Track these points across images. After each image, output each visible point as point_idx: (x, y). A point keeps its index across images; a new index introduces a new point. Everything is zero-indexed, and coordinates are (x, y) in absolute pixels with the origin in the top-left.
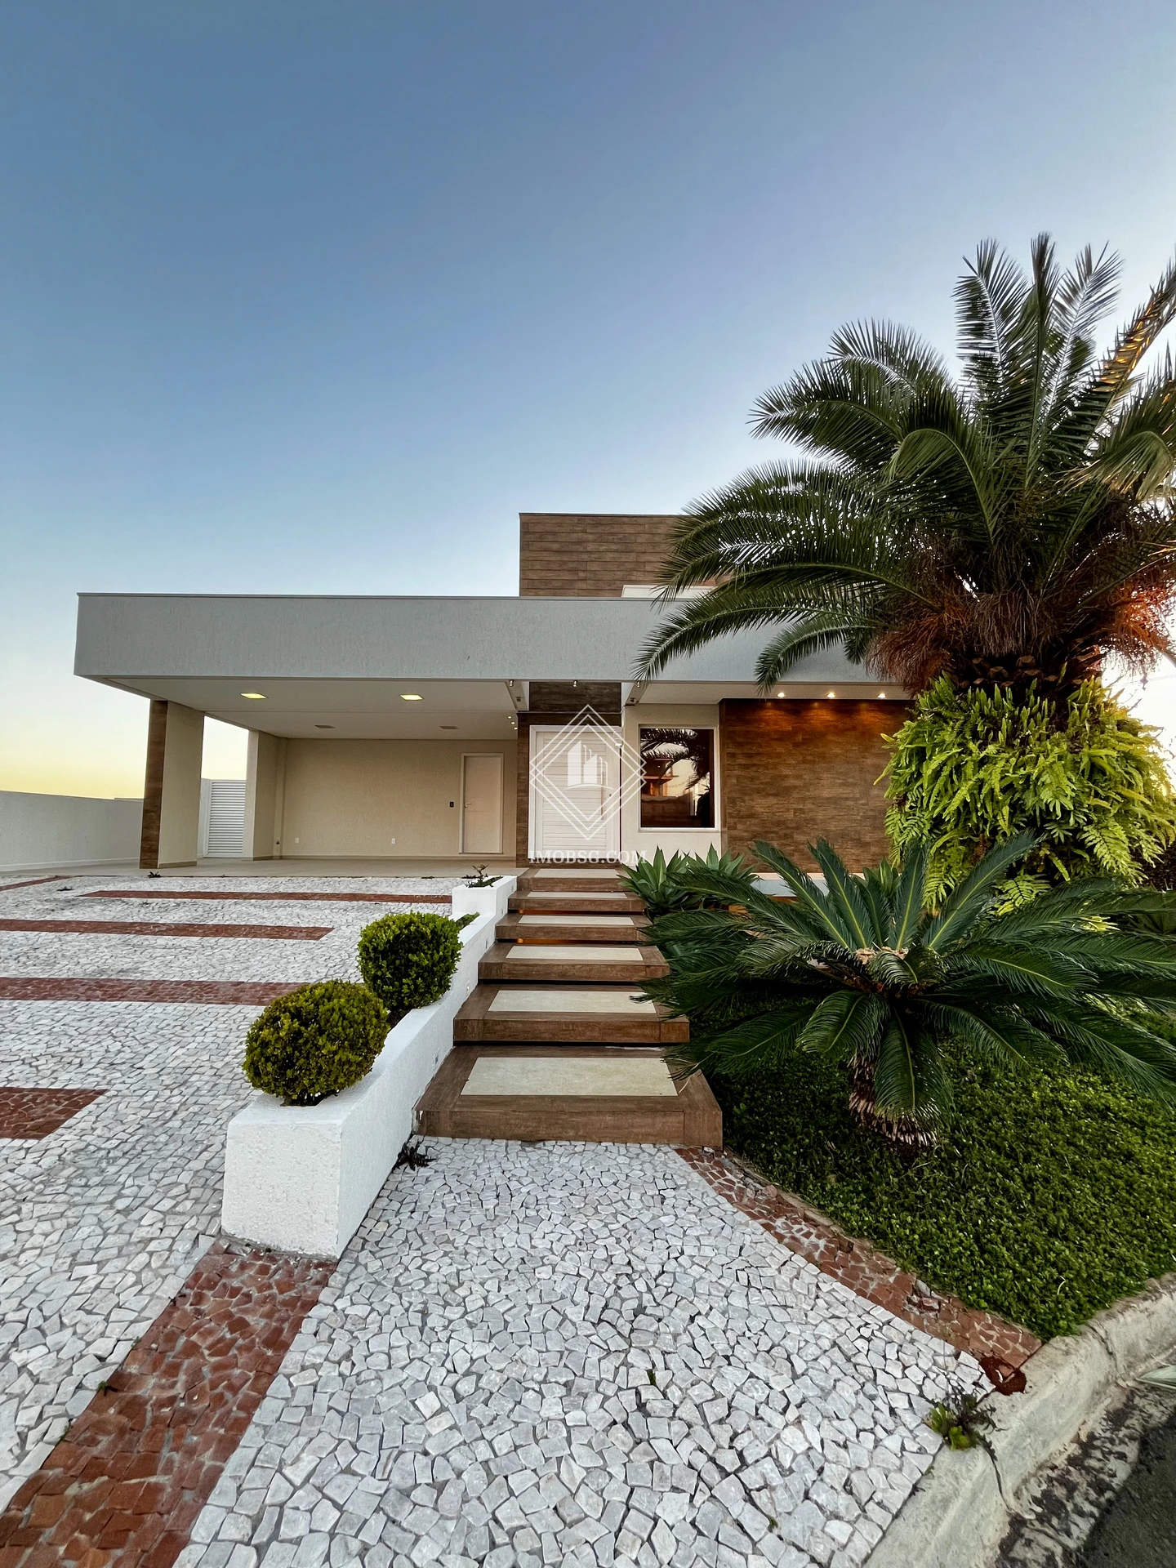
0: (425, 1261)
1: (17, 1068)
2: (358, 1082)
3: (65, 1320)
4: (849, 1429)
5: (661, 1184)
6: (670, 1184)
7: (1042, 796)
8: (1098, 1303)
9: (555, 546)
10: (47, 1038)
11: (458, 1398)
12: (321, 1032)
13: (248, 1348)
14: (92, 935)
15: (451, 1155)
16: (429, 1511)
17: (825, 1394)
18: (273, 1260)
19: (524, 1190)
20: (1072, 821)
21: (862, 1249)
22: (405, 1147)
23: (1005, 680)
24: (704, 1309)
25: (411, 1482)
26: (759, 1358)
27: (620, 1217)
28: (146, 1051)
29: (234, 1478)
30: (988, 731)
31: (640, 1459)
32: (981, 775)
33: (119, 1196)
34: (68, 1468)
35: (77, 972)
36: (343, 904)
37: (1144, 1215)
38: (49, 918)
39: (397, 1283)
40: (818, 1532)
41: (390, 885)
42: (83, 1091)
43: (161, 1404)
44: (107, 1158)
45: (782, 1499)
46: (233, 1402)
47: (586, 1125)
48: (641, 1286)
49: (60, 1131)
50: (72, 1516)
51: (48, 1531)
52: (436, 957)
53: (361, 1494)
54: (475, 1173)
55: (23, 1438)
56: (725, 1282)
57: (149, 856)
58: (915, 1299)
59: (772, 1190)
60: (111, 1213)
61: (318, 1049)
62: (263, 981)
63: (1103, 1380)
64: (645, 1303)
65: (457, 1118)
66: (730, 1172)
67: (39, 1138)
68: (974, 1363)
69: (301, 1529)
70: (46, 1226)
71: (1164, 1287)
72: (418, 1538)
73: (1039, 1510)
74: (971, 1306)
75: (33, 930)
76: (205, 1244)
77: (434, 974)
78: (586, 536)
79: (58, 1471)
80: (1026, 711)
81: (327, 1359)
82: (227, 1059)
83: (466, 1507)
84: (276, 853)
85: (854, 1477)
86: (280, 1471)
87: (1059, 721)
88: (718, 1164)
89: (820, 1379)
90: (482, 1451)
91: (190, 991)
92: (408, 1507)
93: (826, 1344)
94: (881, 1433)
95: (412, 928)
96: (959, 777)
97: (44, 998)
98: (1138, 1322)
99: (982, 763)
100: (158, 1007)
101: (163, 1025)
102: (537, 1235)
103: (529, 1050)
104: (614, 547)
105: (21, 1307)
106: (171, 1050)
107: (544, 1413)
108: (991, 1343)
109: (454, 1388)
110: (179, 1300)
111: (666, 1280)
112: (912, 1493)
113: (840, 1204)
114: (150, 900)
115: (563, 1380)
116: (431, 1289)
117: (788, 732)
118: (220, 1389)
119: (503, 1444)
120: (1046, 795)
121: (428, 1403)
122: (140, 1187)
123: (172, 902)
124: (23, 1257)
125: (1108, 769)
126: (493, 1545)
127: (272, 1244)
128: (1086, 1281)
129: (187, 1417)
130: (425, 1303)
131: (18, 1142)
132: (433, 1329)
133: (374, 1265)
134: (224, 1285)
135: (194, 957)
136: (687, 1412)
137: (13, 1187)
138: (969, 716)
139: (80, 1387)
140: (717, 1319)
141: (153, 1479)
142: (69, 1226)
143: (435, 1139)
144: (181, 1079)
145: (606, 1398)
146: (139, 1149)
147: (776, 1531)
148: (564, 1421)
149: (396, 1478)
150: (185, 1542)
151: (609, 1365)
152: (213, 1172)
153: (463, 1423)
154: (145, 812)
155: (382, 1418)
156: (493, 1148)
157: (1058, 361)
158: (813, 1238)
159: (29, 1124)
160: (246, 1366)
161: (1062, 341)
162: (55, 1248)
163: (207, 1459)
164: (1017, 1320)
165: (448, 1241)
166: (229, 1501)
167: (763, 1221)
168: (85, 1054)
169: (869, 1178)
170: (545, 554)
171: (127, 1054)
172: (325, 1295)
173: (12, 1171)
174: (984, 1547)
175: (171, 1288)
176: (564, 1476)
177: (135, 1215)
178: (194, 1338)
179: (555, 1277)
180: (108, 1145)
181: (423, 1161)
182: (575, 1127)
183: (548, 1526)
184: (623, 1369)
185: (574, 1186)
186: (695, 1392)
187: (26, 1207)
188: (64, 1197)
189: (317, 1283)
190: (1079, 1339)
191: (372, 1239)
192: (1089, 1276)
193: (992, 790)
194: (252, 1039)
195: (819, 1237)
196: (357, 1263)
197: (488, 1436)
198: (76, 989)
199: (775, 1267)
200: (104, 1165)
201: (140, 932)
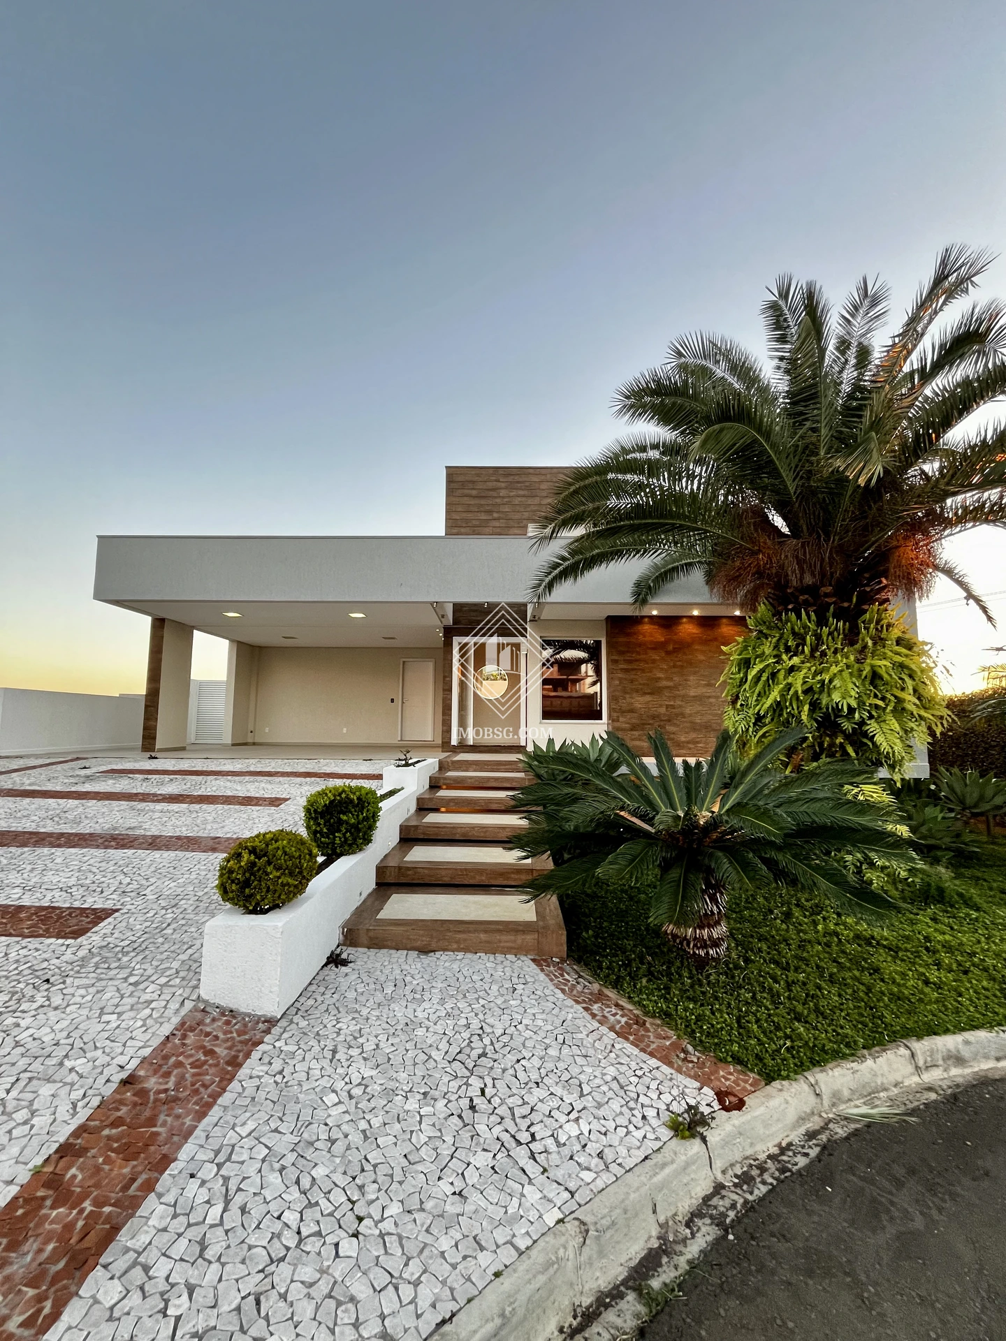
0: (338, 1023)
1: (57, 894)
2: (295, 900)
3: (98, 1045)
4: (611, 1125)
5: (515, 980)
6: (522, 981)
7: (833, 696)
8: (815, 1063)
9: (474, 493)
10: (77, 874)
11: (351, 1097)
12: (269, 863)
13: (217, 1065)
14: (107, 802)
15: (365, 960)
16: (324, 1153)
17: (599, 1106)
18: (234, 1017)
19: (415, 982)
20: (857, 715)
21: (652, 1024)
22: (332, 953)
23: (811, 605)
24: (528, 1055)
25: (315, 1138)
26: (560, 1084)
27: (480, 1001)
28: (149, 883)
29: (204, 1131)
30: (797, 646)
31: (465, 1134)
32: (790, 680)
33: (131, 975)
34: (102, 1121)
35: (97, 829)
36: (299, 780)
37: (871, 1009)
38: (73, 789)
39: (318, 1034)
40: (574, 1176)
41: (337, 766)
42: (104, 910)
43: (159, 1092)
44: (122, 951)
45: (555, 1159)
46: (205, 1094)
47: (465, 940)
48: (487, 1041)
49: (89, 934)
50: (106, 1145)
51: (92, 1151)
52: (361, 817)
53: (283, 1143)
54: (381, 971)
55: (74, 1106)
56: (547, 1041)
57: (149, 742)
58: (682, 1055)
59: (596, 987)
60: (125, 985)
61: (267, 874)
62: (235, 836)
63: (808, 1111)
64: (487, 1051)
65: (371, 934)
66: (568, 974)
67: (75, 938)
68: (711, 1093)
69: (245, 1157)
70: (82, 992)
71: (870, 1055)
72: (316, 1164)
73: (737, 1181)
74: (721, 1060)
75: (62, 798)
76: (189, 1005)
77: (359, 830)
78: (499, 484)
79: (97, 1123)
80: (825, 630)
81: (267, 1073)
82: (206, 890)
83: (349, 1152)
84: (250, 740)
85: (606, 1150)
86: (233, 1128)
87: (852, 637)
88: (561, 969)
89: (598, 1097)
90: (363, 1125)
91: (180, 843)
92: (312, 1150)
93: (608, 1078)
94: (631, 1128)
95: (343, 796)
96: (773, 681)
97: (73, 847)
98: (844, 1075)
99: (792, 669)
100: (157, 854)
101: (161, 866)
102: (419, 1010)
103: (432, 889)
104: (521, 493)
105: (68, 1037)
106: (166, 884)
107: (407, 1107)
108: (728, 1083)
109: (349, 1092)
110: (171, 1037)
111: (505, 1039)
112: (643, 1160)
113: (645, 996)
114: (150, 776)
115: (422, 1091)
116: (341, 1038)
117: (662, 642)
118: (197, 1086)
119: (376, 1122)
120: (836, 697)
121: (331, 1099)
122: (145, 970)
123: (167, 778)
124: (68, 1010)
125: (886, 676)
126: (363, 1170)
127: (233, 1007)
128: (812, 1049)
129: (176, 1100)
130: (336, 1046)
131: (60, 941)
132: (339, 1060)
133: (303, 1024)
134: (201, 1030)
135: (183, 819)
136: (503, 1111)
137: (59, 968)
138: (783, 633)
139: (108, 1081)
140: (536, 1062)
141: (154, 1129)
142: (98, 992)
143: (355, 949)
144: (173, 902)
145: (450, 1101)
146: (144, 947)
147: (546, 1174)
148: (419, 1112)
149: (305, 1136)
150: (175, 1159)
151: (454, 1085)
152: (195, 961)
153: (352, 1109)
154: (146, 706)
155: (300, 1105)
156: (396, 955)
157: (847, 360)
158: (618, 1017)
159: (68, 930)
160: (214, 1075)
161: (850, 344)
162: (89, 1004)
163: (188, 1121)
164: (752, 1071)
165: (356, 1011)
166: (202, 1141)
167: (584, 1005)
168: (104, 885)
169: (671, 980)
170: (466, 498)
171: (134, 886)
172: (267, 1038)
173: (58, 958)
174: (691, 1197)
175: (166, 1029)
176: (414, 1140)
177: (142, 986)
178: (181, 1058)
179: (427, 1034)
180: (122, 944)
181: (345, 963)
182: (458, 942)
183: (399, 1164)
184: (464, 1087)
185: (452, 981)
186: (510, 1101)
187: (69, 980)
188: (93, 975)
189: (263, 1032)
190: (793, 1082)
191: (303, 1009)
192: (815, 1046)
193: (796, 692)
194: (222, 868)
195: (622, 1016)
196: (291, 1022)
197: (367, 1117)
198: (96, 840)
199: (585, 1033)
200: (120, 956)
201: (143, 800)
